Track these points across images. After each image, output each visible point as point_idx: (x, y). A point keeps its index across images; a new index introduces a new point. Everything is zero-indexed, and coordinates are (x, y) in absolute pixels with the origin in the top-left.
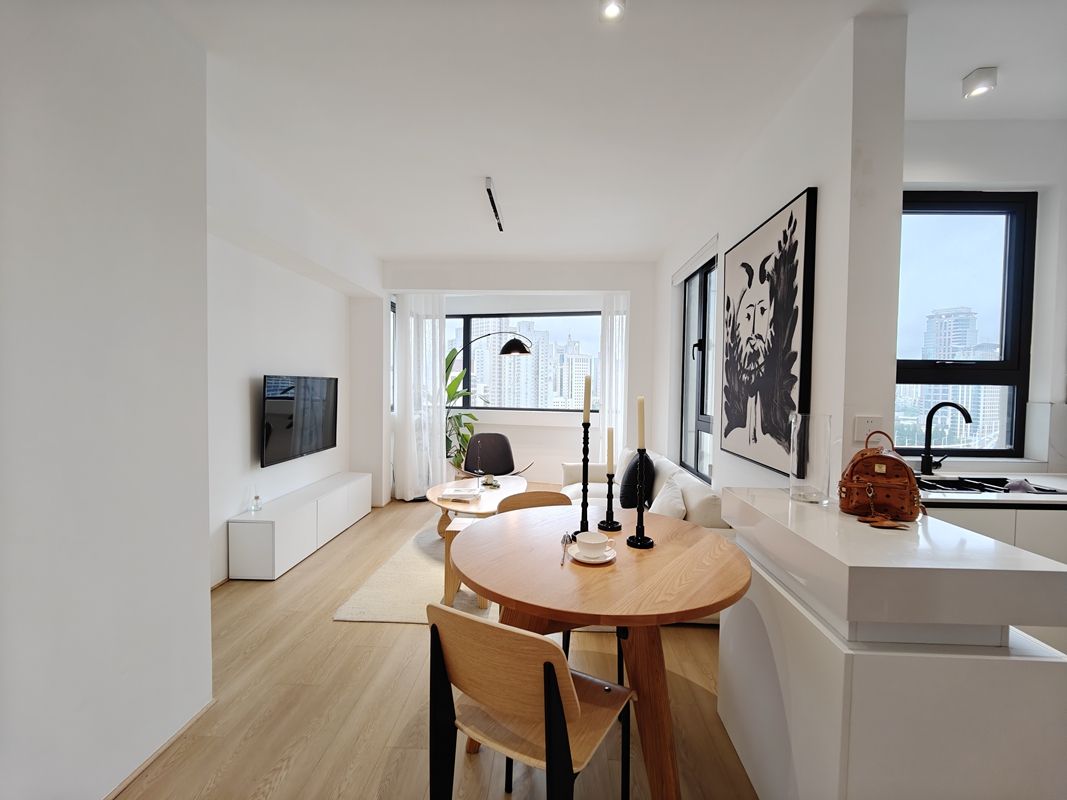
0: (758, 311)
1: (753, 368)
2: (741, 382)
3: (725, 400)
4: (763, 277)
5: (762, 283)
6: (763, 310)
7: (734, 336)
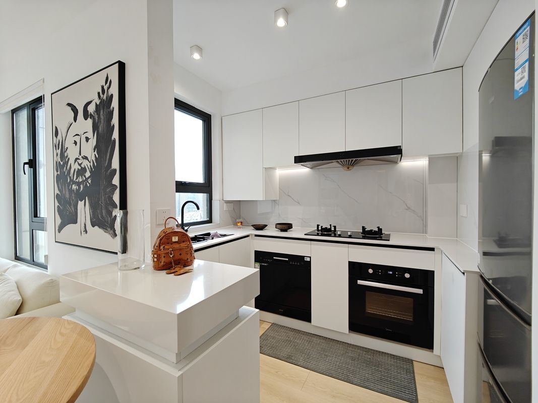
0: (84, 140)
1: (81, 180)
2: (71, 191)
3: (57, 204)
4: (86, 115)
5: (86, 119)
6: (87, 139)
7: (63, 156)
